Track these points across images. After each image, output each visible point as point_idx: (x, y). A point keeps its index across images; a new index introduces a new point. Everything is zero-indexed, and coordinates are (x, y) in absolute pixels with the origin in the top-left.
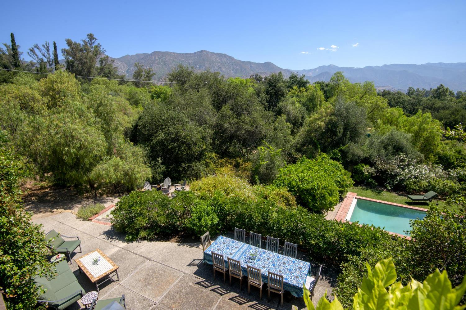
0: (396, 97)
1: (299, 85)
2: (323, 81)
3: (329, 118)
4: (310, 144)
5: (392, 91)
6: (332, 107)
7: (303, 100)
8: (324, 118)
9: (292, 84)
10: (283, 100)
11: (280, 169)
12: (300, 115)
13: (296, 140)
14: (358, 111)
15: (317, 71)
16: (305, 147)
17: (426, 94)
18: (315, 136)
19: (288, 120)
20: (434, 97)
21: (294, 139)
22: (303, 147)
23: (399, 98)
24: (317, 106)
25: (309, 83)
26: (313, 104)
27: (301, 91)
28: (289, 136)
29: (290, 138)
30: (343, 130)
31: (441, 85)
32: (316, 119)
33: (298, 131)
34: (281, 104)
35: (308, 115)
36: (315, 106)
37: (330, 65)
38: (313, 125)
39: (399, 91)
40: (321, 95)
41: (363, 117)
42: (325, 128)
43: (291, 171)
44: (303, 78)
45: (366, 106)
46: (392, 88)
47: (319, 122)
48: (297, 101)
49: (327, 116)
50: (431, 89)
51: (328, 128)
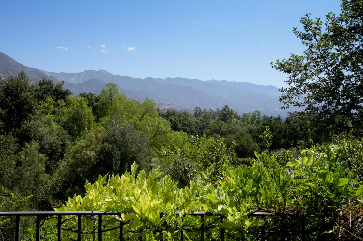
0: (182, 118)
1: (54, 97)
2: (92, 93)
3: (101, 145)
4: (75, 184)
5: (178, 110)
6: (104, 130)
7: (64, 119)
8: (94, 146)
9: (44, 93)
10: (31, 119)
11: (28, 229)
12: (59, 142)
13: (54, 179)
14: (137, 136)
15: (83, 76)
16: (69, 190)
17: (214, 115)
18: (83, 172)
19: (41, 151)
20: (220, 119)
21: (50, 179)
22: (66, 190)
23: (185, 120)
24: (84, 128)
25: (71, 94)
26: (78, 126)
27: (58, 105)
28: (42, 175)
29: (44, 177)
30: (119, 162)
31: (226, 106)
32: (82, 147)
33: (57, 165)
34: (27, 124)
35: (71, 142)
36: (81, 128)
37: (101, 70)
38: (78, 155)
39: (186, 111)
40: (89, 113)
41: (143, 144)
42: (97, 159)
43: (47, 229)
44: (61, 85)
45: (147, 129)
46: (179, 107)
47: (88, 152)
48: (54, 121)
49: (98, 143)
50: (218, 109)
51: (100, 159)
